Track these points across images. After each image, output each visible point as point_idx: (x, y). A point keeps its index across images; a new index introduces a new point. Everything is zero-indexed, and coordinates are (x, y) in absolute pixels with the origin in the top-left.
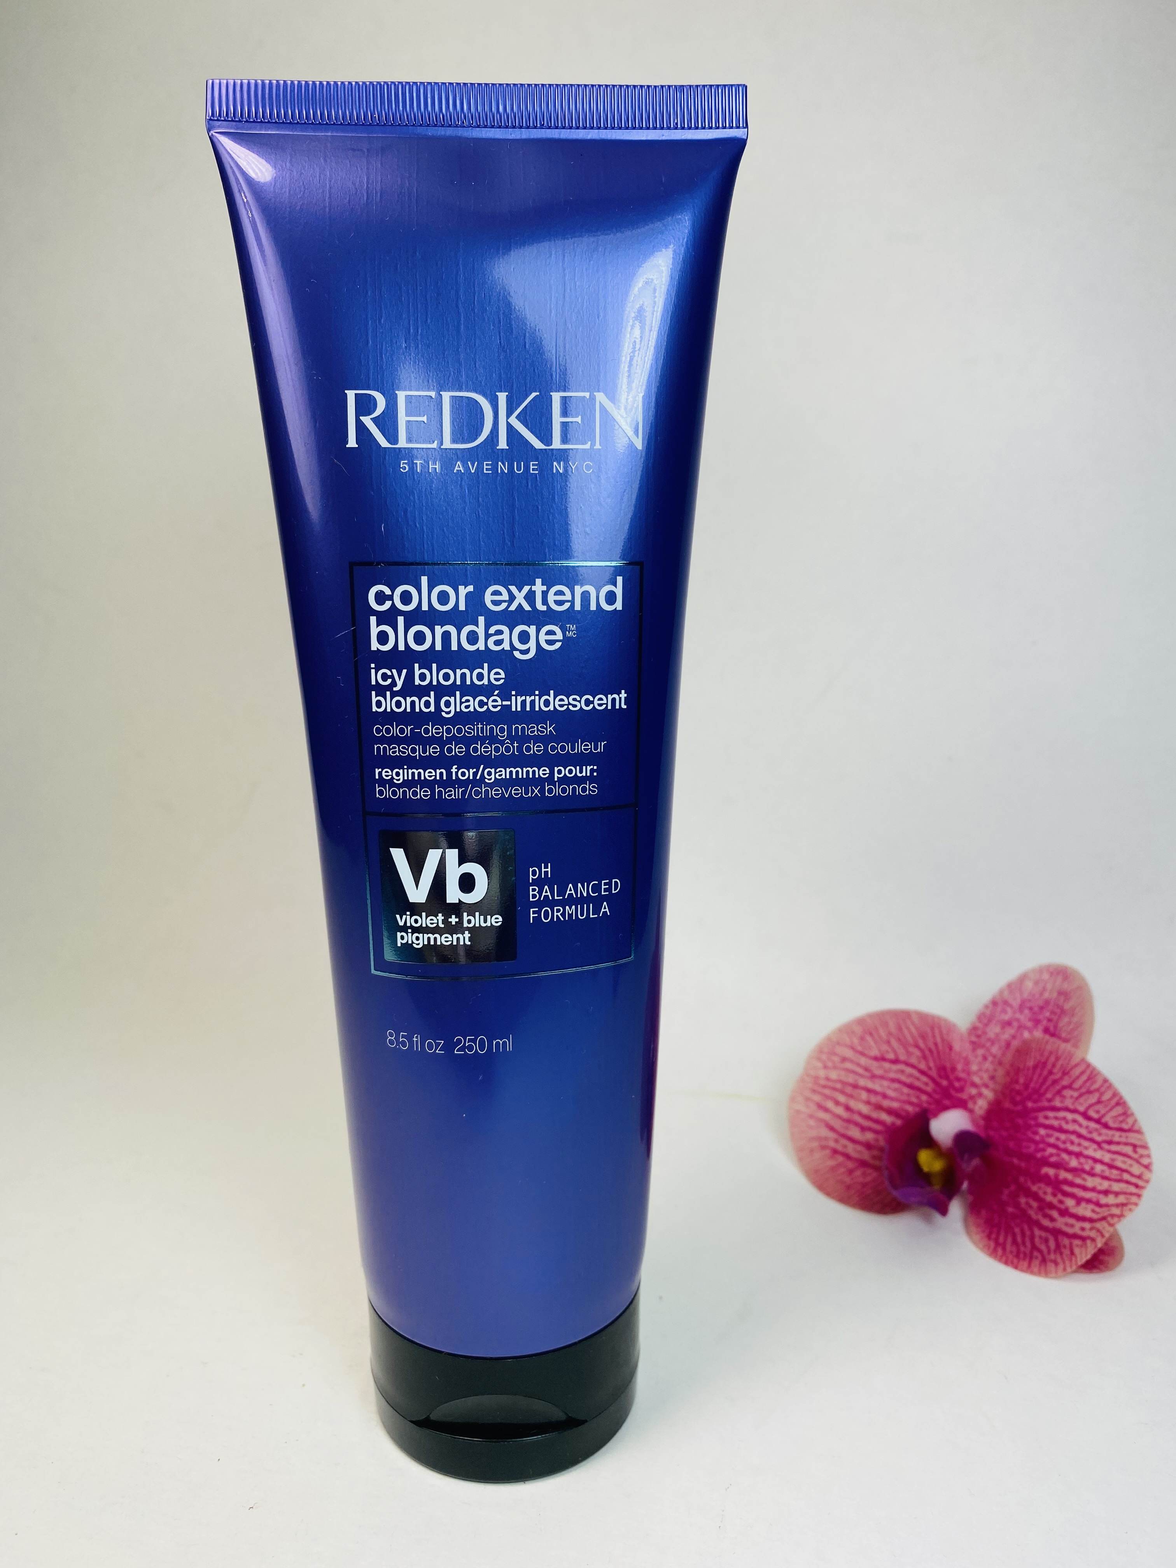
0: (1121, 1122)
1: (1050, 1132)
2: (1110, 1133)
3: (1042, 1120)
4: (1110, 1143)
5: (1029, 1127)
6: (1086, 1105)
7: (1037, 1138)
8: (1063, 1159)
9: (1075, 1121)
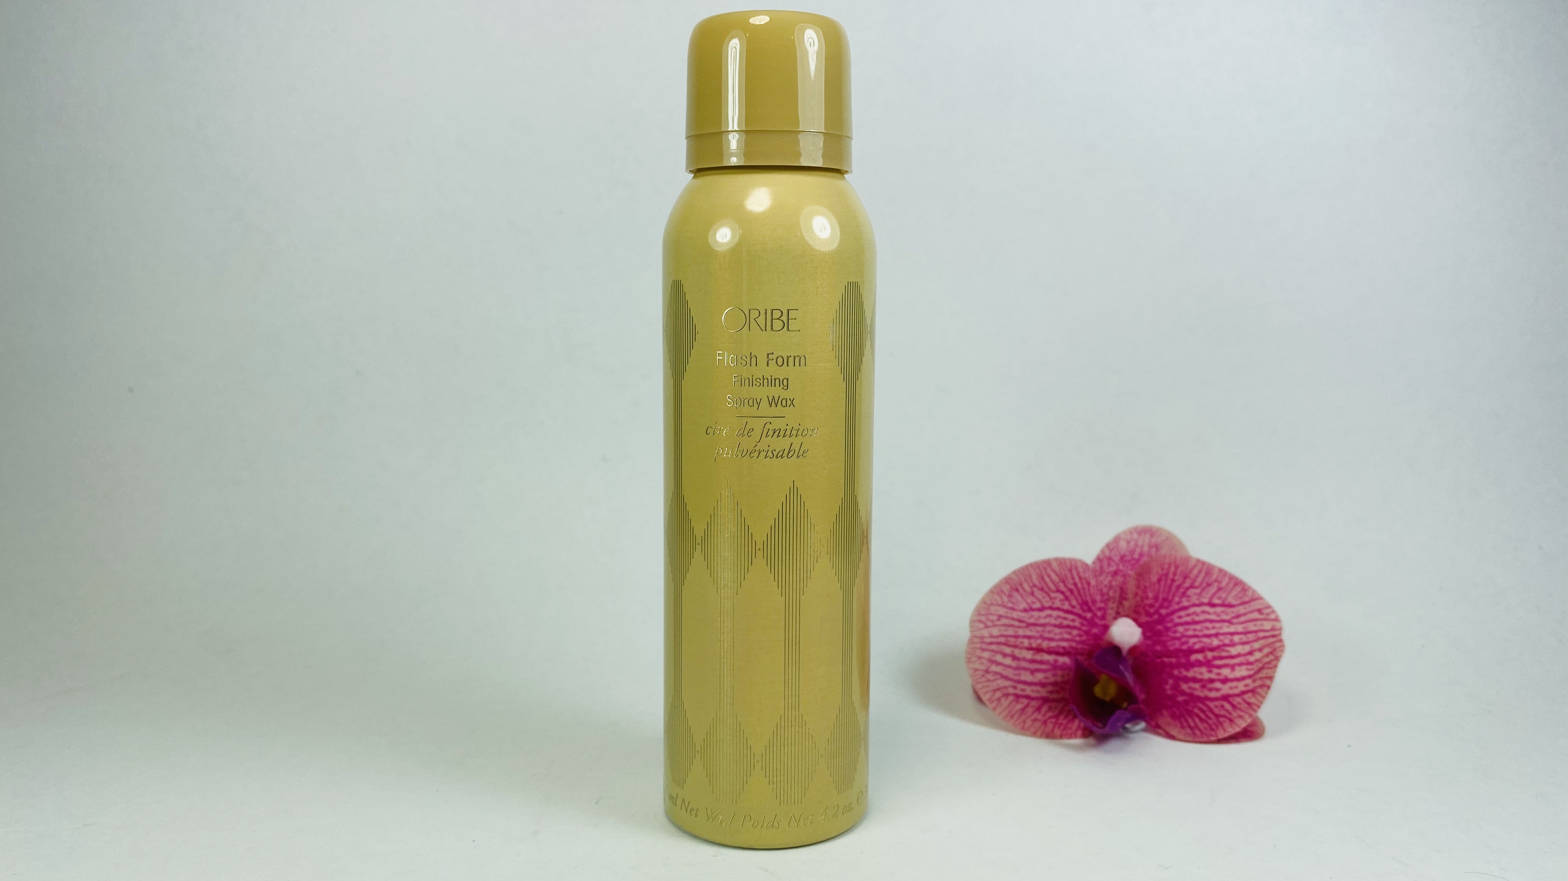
0: (1241, 597)
1: (1187, 627)
2: (1235, 610)
3: (1177, 620)
4: (1238, 616)
5: (1168, 629)
6: (1208, 596)
7: (1178, 635)
8: (1204, 643)
9: (1203, 612)
